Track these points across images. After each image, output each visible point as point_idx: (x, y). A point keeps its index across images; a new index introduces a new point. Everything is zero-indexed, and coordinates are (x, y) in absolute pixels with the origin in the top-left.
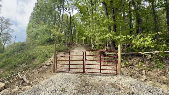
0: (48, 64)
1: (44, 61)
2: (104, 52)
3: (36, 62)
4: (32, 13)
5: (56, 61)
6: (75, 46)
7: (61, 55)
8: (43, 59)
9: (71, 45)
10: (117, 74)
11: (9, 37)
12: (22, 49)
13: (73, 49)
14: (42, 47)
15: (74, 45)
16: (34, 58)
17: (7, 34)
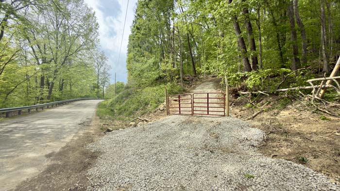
0: (161, 109)
1: (157, 106)
2: (237, 92)
3: (149, 108)
4: (130, 37)
5: (168, 107)
6: (198, 83)
7: (175, 99)
8: (156, 105)
9: (192, 80)
10: (224, 116)
11: (106, 78)
12: (130, 94)
13: (194, 88)
14: (151, 88)
15: (197, 81)
16: (147, 104)
17: (104, 73)
